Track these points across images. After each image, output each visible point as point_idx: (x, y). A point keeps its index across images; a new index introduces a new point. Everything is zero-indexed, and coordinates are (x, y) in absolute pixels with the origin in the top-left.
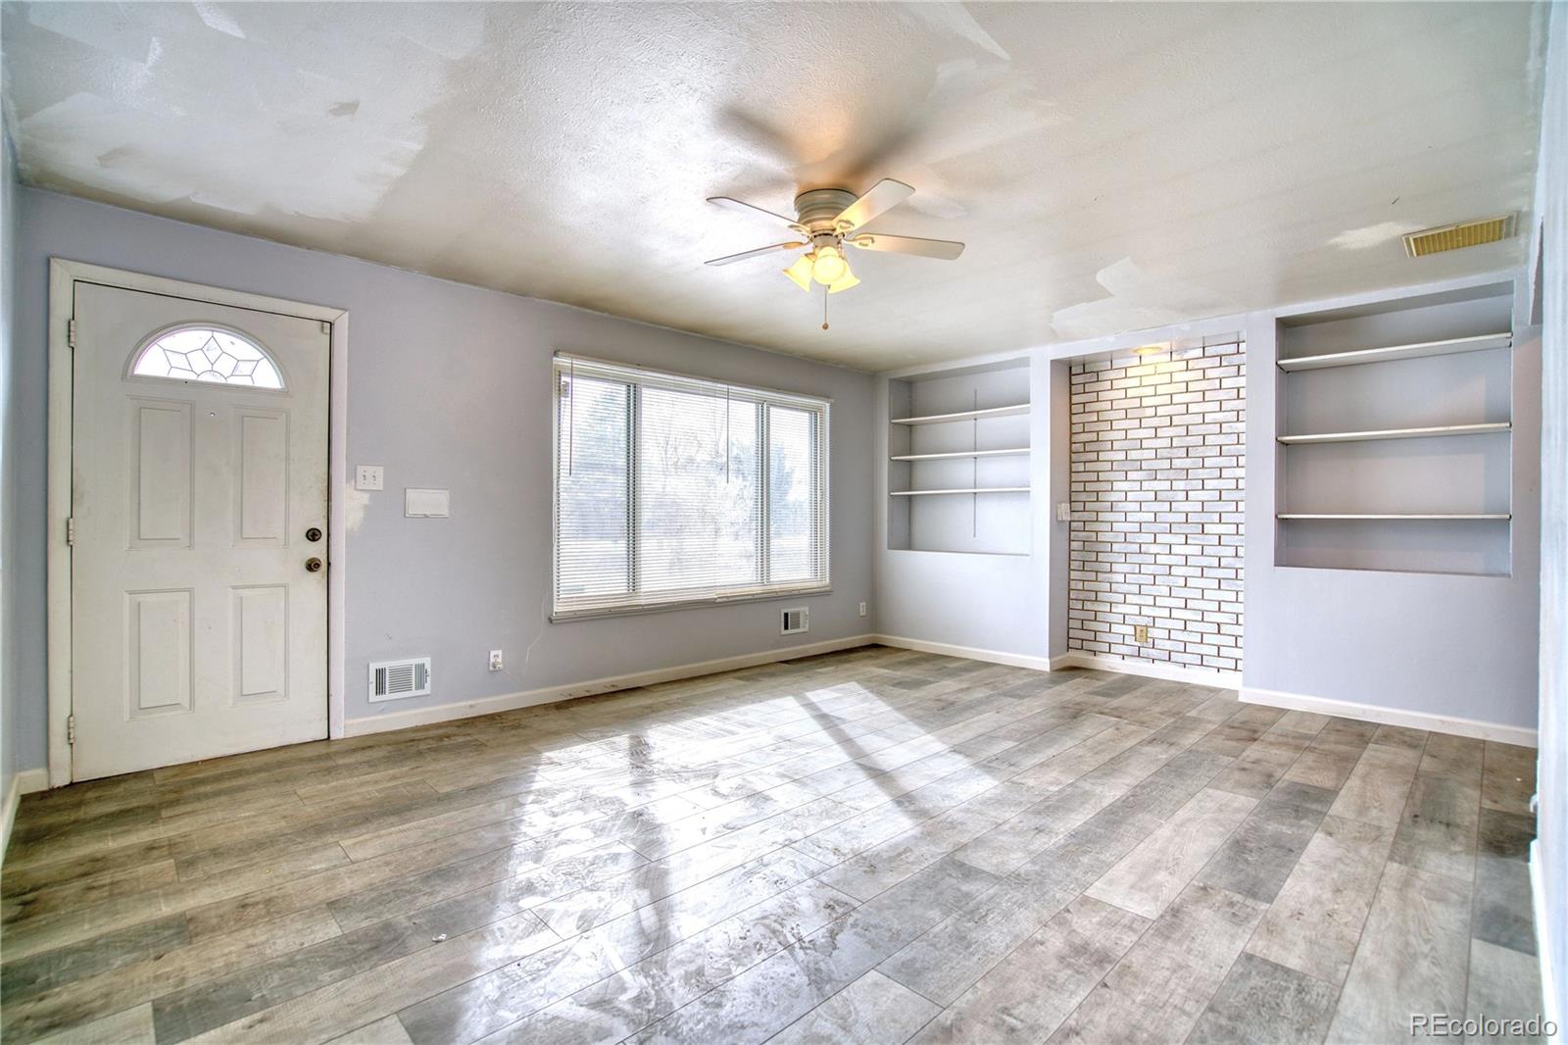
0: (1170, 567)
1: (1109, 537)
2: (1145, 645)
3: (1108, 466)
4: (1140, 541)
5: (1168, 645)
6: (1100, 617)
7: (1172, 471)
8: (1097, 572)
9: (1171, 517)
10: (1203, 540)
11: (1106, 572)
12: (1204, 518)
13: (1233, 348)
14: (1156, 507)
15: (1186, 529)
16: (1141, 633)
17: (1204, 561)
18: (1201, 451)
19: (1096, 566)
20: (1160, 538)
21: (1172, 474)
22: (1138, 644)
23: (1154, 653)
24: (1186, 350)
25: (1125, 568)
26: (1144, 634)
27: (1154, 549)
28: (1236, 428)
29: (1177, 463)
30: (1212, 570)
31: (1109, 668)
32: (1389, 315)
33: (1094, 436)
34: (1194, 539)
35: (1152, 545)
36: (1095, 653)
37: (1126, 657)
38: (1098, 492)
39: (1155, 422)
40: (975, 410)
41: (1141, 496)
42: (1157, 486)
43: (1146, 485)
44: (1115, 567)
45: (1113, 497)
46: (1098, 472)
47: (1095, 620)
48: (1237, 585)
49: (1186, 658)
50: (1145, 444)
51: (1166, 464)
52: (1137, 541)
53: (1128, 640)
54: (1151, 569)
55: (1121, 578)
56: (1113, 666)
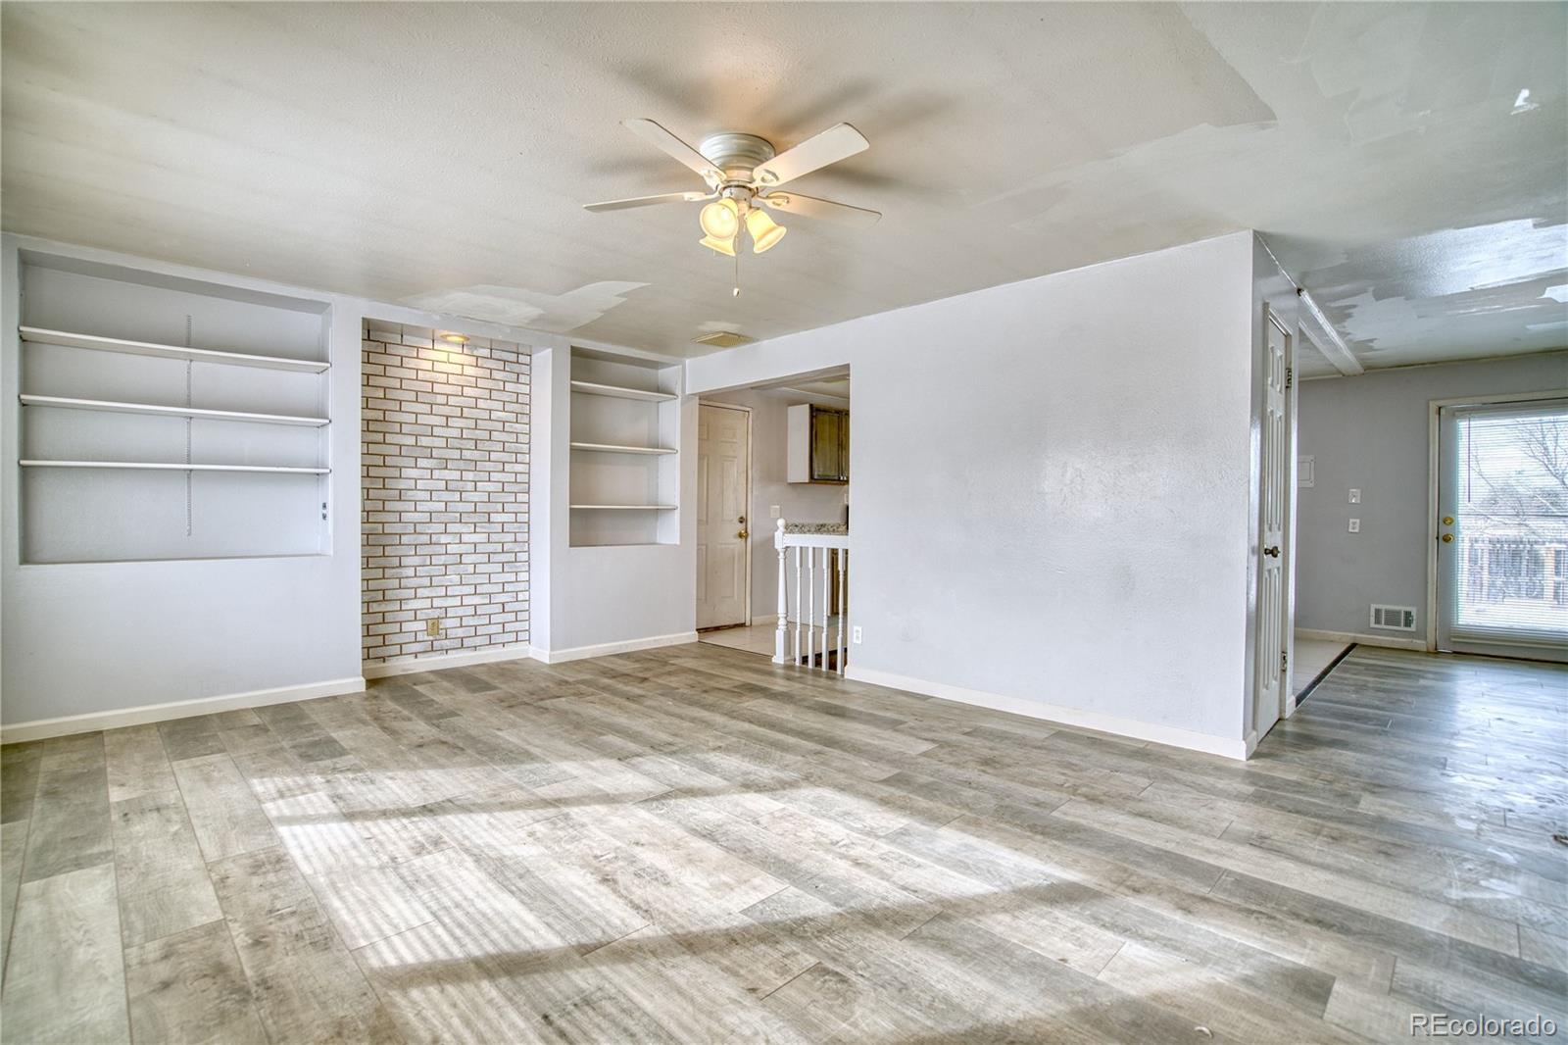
0: (461, 556)
1: (397, 528)
2: (438, 637)
3: (395, 450)
4: (430, 532)
5: (460, 632)
6: (389, 617)
7: (462, 462)
8: (384, 568)
9: (461, 507)
10: (488, 528)
11: (393, 568)
12: (491, 507)
13: (512, 357)
14: (447, 496)
15: (476, 518)
16: (434, 625)
17: (490, 548)
18: (487, 446)
19: (382, 562)
20: (451, 528)
21: (462, 465)
22: (431, 638)
23: (447, 643)
24: (476, 347)
25: (416, 560)
26: (435, 627)
27: (444, 539)
28: (516, 428)
29: (467, 454)
30: (496, 555)
31: (404, 670)
32: (613, 364)
33: (379, 415)
34: (482, 527)
35: (443, 536)
36: (384, 659)
37: (418, 655)
38: (384, 478)
39: (446, 410)
40: (188, 345)
41: (431, 485)
42: (446, 474)
43: (436, 474)
44: (405, 561)
45: (402, 484)
46: (384, 456)
47: (384, 622)
48: (516, 567)
49: (478, 641)
50: (437, 431)
51: (456, 454)
52: (427, 531)
53: (420, 637)
54: (443, 559)
55: (410, 572)
56: (405, 667)
